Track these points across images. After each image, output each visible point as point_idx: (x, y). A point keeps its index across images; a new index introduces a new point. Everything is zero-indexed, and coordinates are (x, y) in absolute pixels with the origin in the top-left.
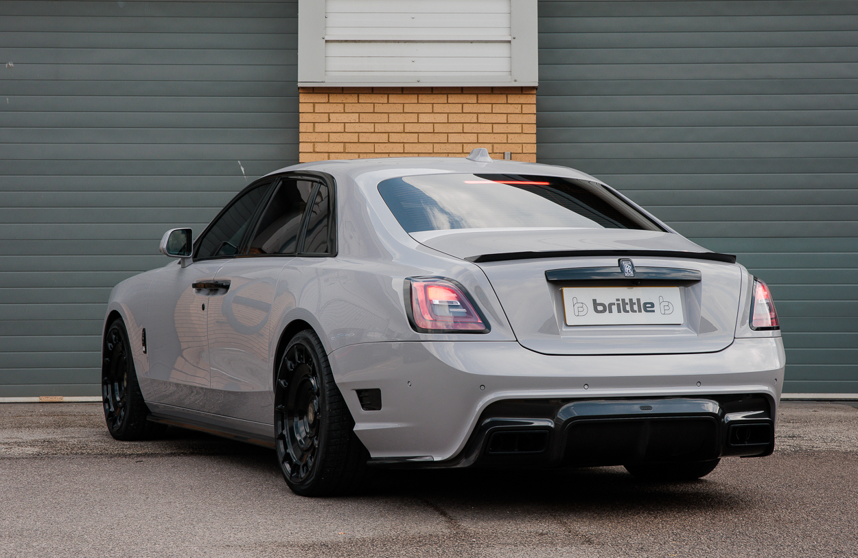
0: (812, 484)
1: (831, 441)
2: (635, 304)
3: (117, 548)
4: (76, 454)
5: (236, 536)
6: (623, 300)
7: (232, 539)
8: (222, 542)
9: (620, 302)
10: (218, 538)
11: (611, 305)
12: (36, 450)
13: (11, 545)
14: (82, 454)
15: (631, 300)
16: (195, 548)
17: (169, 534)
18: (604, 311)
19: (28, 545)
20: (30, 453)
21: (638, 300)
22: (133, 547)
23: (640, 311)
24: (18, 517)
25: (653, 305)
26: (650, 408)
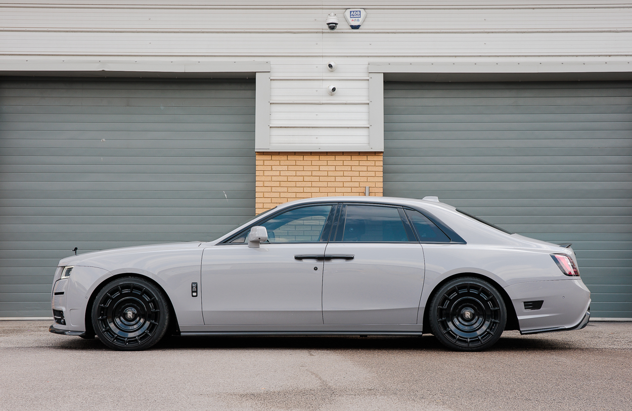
7: (204, 391)
10: (196, 390)
19: (95, 393)
22: (151, 395)
24: (94, 379)
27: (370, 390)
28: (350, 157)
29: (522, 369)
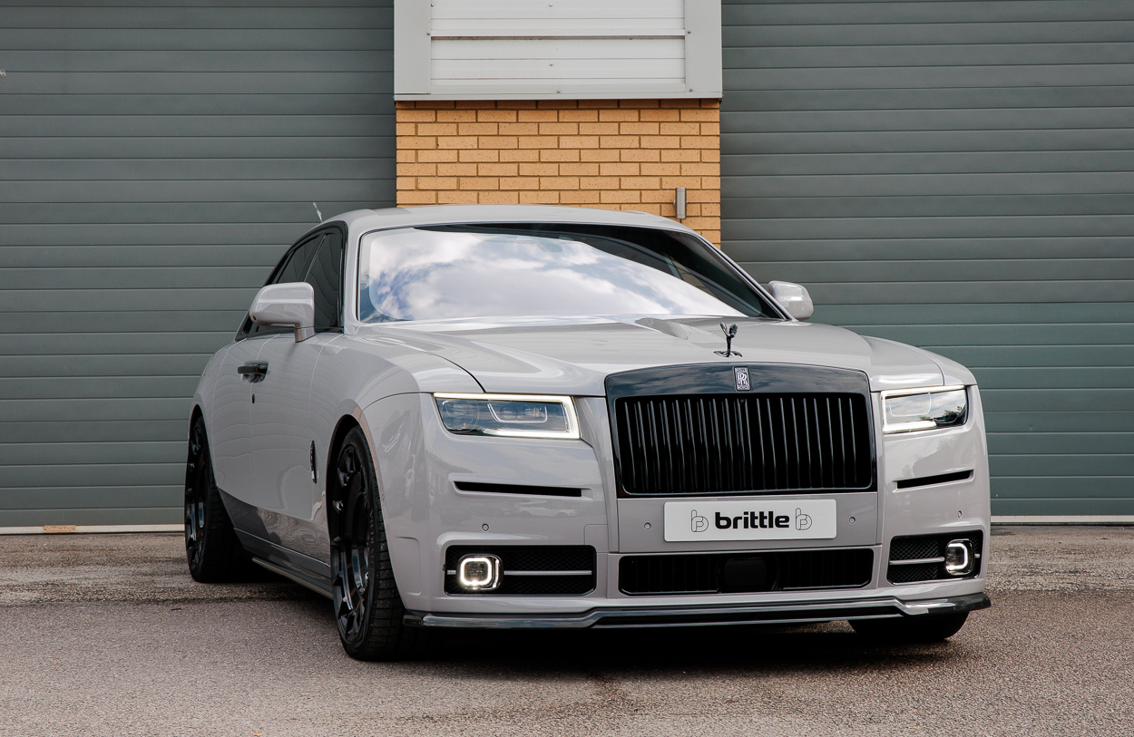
1: (1128, 578)
3: (138, 723)
7: (299, 710)
8: (284, 715)
10: (280, 709)
16: (248, 722)
19: (14, 719)
22: (161, 721)
29: (1108, 644)
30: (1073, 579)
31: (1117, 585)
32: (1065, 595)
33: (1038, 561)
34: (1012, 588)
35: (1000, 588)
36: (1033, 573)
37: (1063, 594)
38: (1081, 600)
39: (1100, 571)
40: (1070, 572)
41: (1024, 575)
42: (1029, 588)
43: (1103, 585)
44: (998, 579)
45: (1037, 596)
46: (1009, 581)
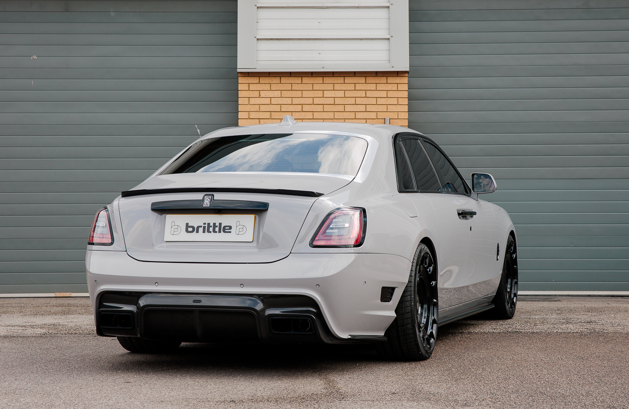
0: (599, 356)
1: (617, 326)
2: (217, 226)
3: (80, 403)
4: (71, 334)
5: (170, 394)
6: (209, 224)
7: (166, 396)
8: (158, 399)
9: (206, 225)
10: (156, 396)
11: (198, 227)
12: (43, 331)
13: (5, 400)
14: (76, 334)
15: (214, 224)
16: (138, 403)
17: (122, 392)
18: (193, 231)
19: (17, 400)
20: (39, 333)
21: (220, 224)
22: (93, 402)
23: (220, 232)
24: (16, 380)
25: (230, 228)
26: (200, 301)
27: (394, 393)
28: (364, 78)
30: (588, 326)
31: (611, 329)
32: (582, 335)
33: (572, 316)
34: (555, 331)
35: (549, 331)
36: (568, 323)
37: (581, 335)
38: (590, 338)
39: (603, 322)
40: (588, 322)
41: (563, 323)
42: (564, 331)
43: (604, 329)
44: (549, 326)
45: (567, 336)
46: (554, 327)
